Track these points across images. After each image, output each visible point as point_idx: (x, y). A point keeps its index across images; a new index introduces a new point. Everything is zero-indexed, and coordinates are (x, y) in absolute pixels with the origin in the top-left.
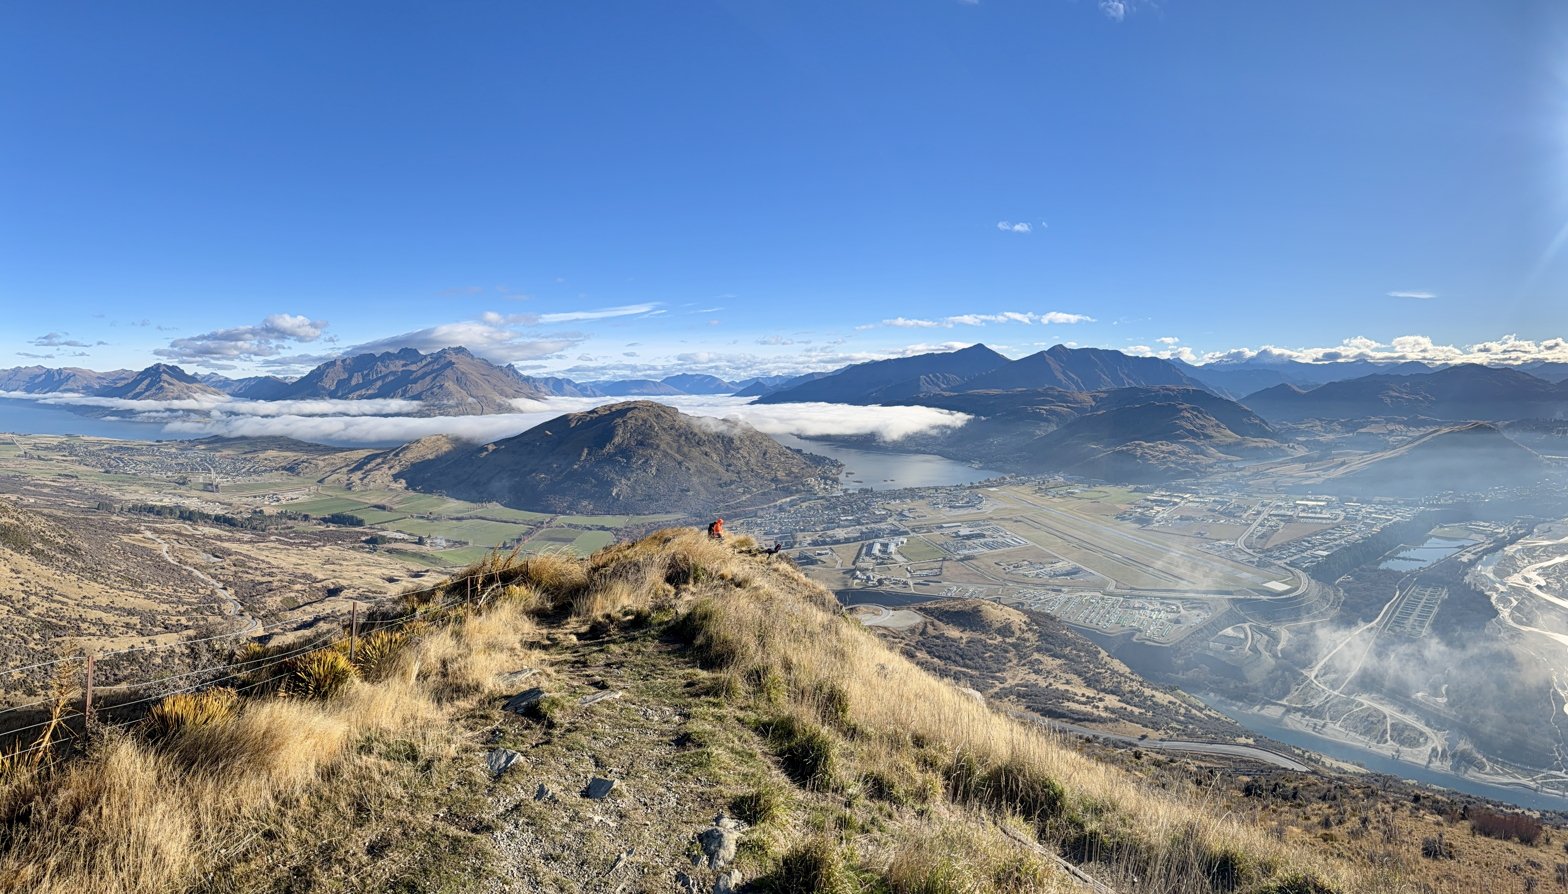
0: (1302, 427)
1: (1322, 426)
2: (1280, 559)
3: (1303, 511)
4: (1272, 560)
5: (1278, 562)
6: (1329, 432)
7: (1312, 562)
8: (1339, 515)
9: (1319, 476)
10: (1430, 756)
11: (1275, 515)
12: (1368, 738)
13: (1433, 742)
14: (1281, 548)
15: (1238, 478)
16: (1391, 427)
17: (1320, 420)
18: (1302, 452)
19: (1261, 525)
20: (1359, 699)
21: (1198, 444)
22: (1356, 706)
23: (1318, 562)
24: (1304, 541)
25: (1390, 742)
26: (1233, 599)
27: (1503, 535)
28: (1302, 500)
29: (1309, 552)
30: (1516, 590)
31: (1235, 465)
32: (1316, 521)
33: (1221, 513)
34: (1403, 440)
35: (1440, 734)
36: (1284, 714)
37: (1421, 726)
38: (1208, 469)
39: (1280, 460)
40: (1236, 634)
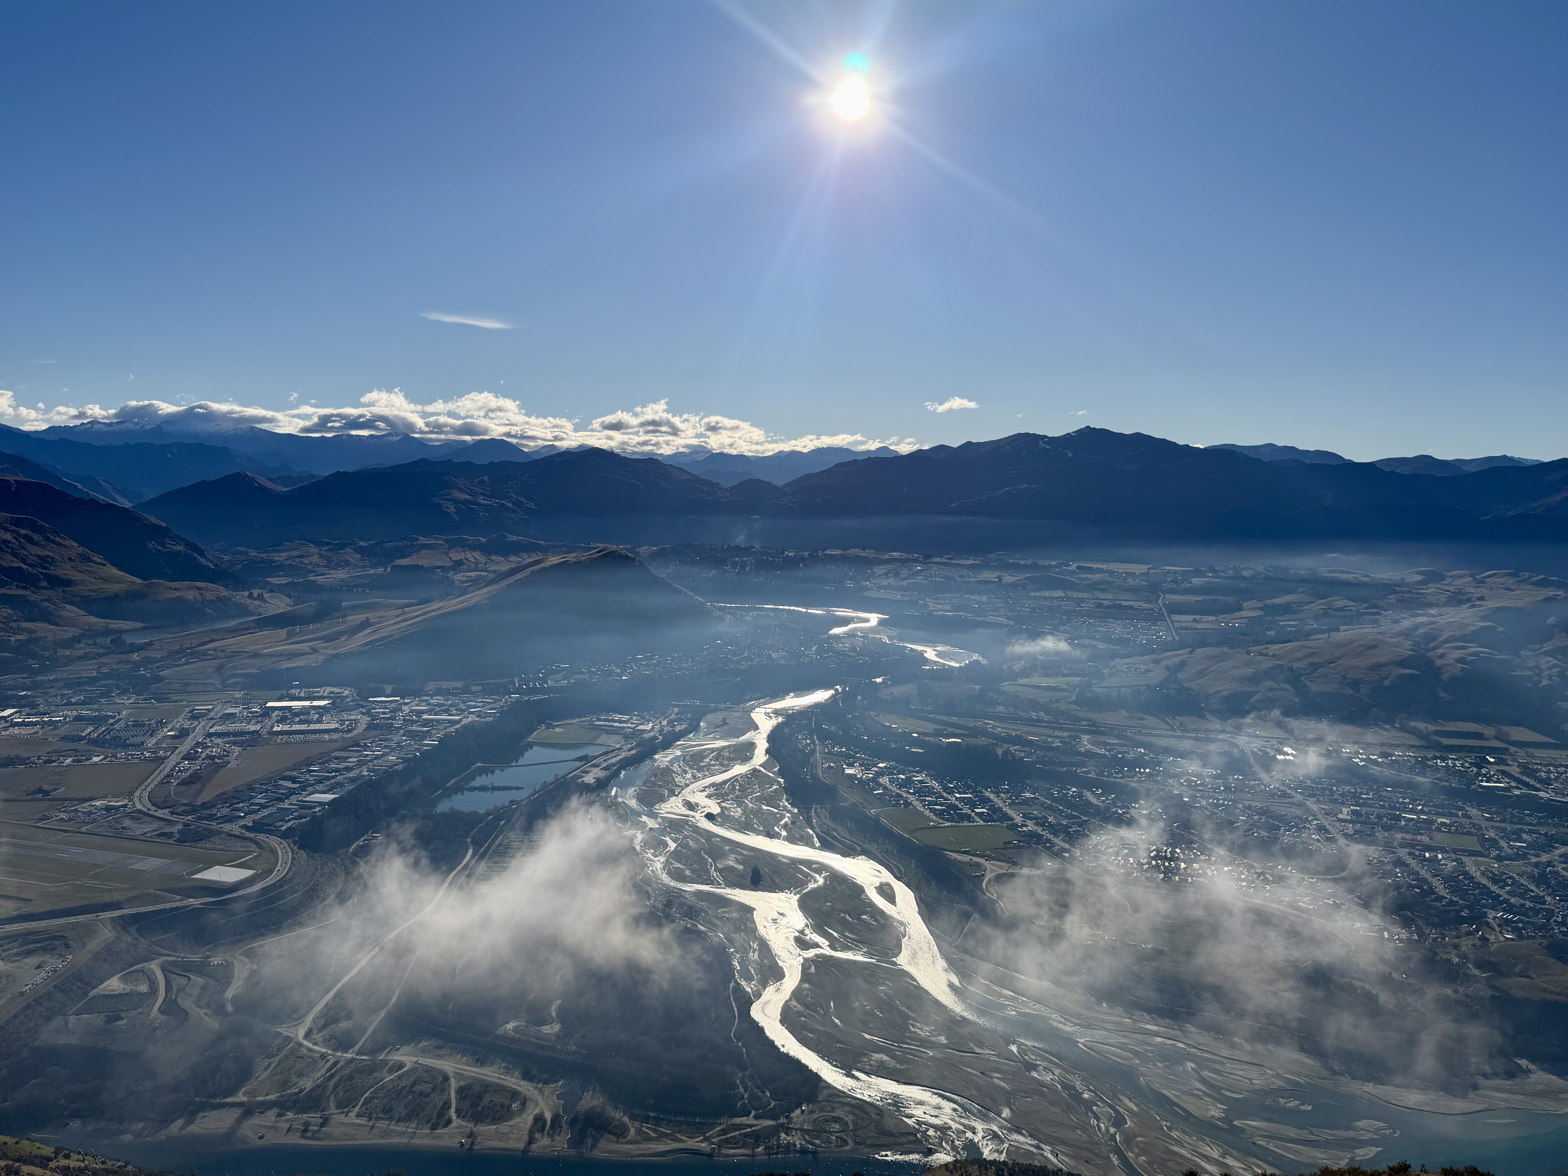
0: (280, 557)
1: (321, 556)
2: (230, 820)
3: (282, 720)
4: (214, 825)
5: (227, 827)
6: (338, 566)
7: (300, 817)
8: (357, 721)
9: (315, 651)
10: (531, 1132)
11: (219, 735)
12: (413, 1125)
13: (537, 1104)
14: (232, 798)
15: (137, 665)
16: (456, 555)
17: (318, 544)
18: (278, 605)
19: (187, 757)
20: (397, 1057)
21: (34, 597)
22: (391, 1071)
23: (314, 816)
24: (284, 778)
25: (456, 1122)
26: (122, 917)
27: (652, 734)
28: (280, 699)
29: (294, 799)
30: (675, 826)
31: (129, 639)
32: (312, 737)
33: (94, 742)
34: (479, 578)
35: (548, 1089)
36: (239, 1121)
37: (514, 1082)
38: (61, 652)
39: (233, 623)
40: (128, 988)
